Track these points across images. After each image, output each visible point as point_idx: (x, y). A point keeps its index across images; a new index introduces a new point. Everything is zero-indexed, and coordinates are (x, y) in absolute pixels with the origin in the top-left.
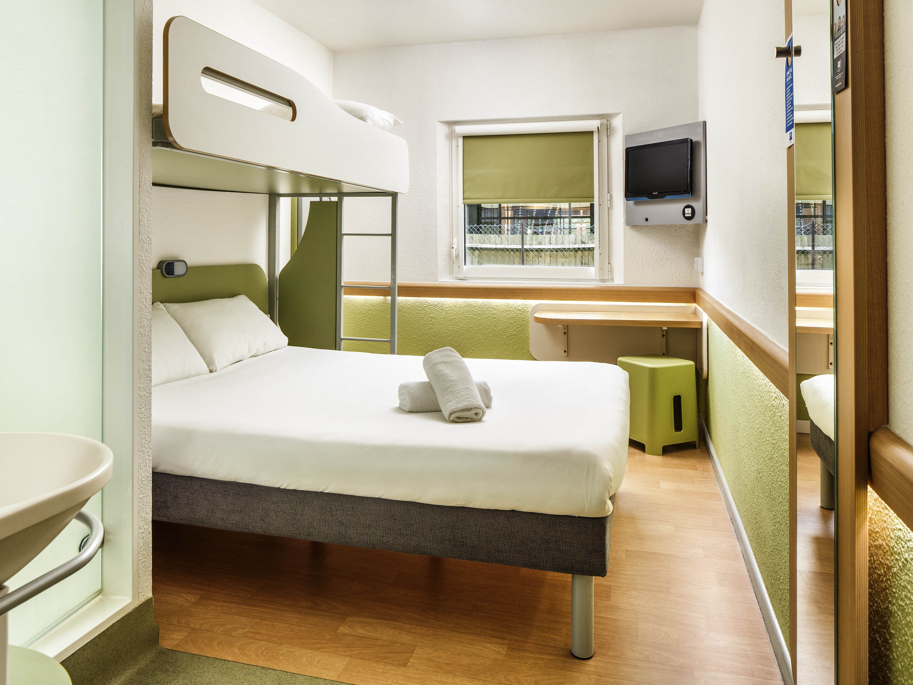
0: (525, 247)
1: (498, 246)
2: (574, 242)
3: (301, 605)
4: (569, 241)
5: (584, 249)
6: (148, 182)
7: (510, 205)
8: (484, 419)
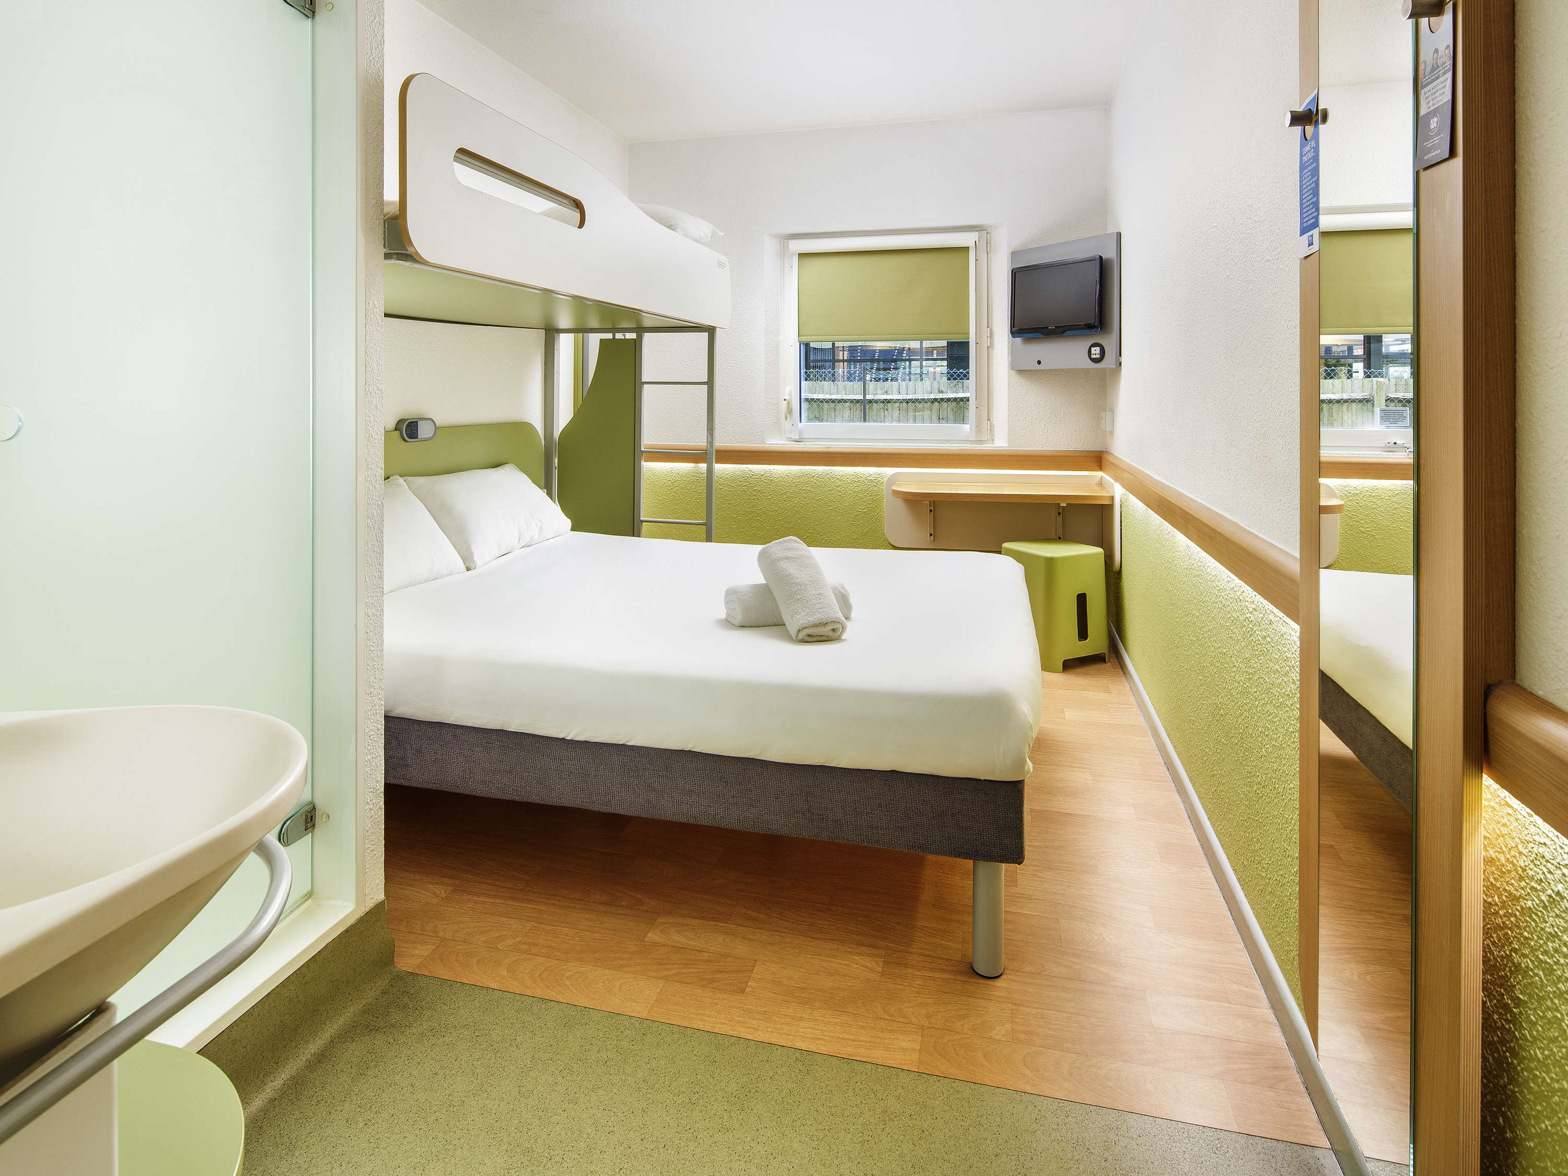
0: (868, 397)
1: (834, 397)
2: (929, 389)
3: (593, 900)
4: (923, 390)
5: (942, 399)
6: (378, 310)
7: (847, 344)
8: (844, 637)
